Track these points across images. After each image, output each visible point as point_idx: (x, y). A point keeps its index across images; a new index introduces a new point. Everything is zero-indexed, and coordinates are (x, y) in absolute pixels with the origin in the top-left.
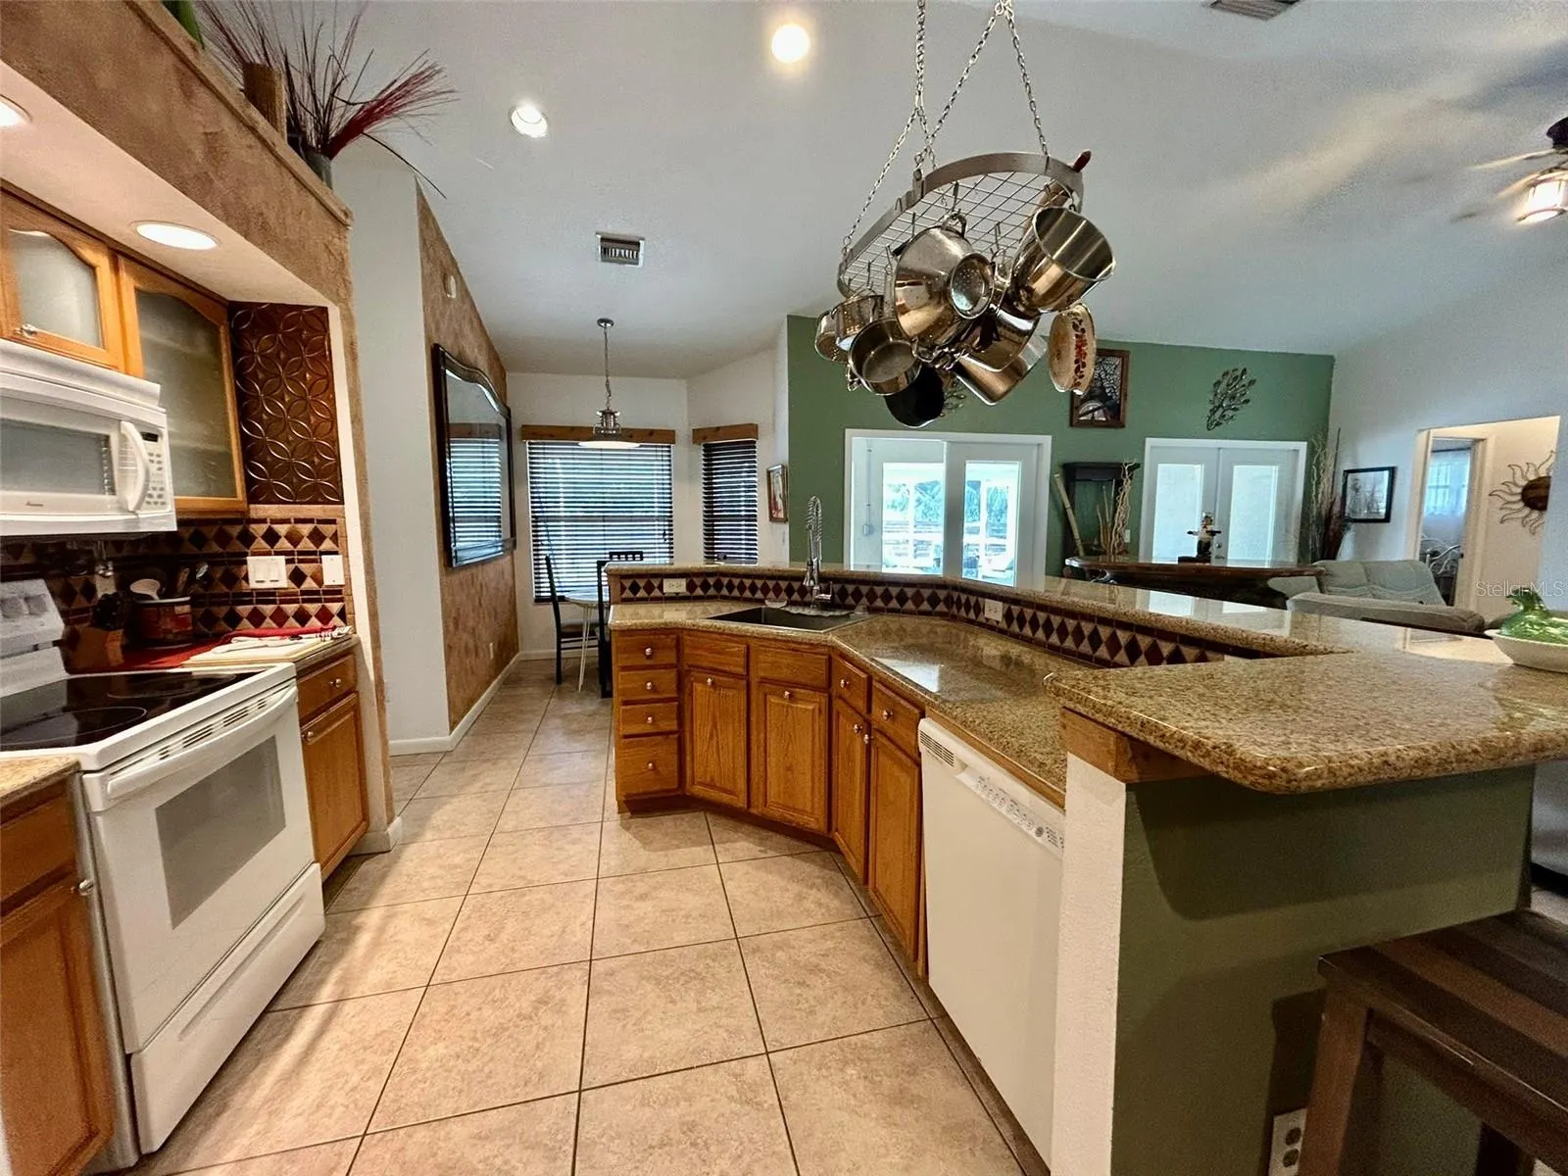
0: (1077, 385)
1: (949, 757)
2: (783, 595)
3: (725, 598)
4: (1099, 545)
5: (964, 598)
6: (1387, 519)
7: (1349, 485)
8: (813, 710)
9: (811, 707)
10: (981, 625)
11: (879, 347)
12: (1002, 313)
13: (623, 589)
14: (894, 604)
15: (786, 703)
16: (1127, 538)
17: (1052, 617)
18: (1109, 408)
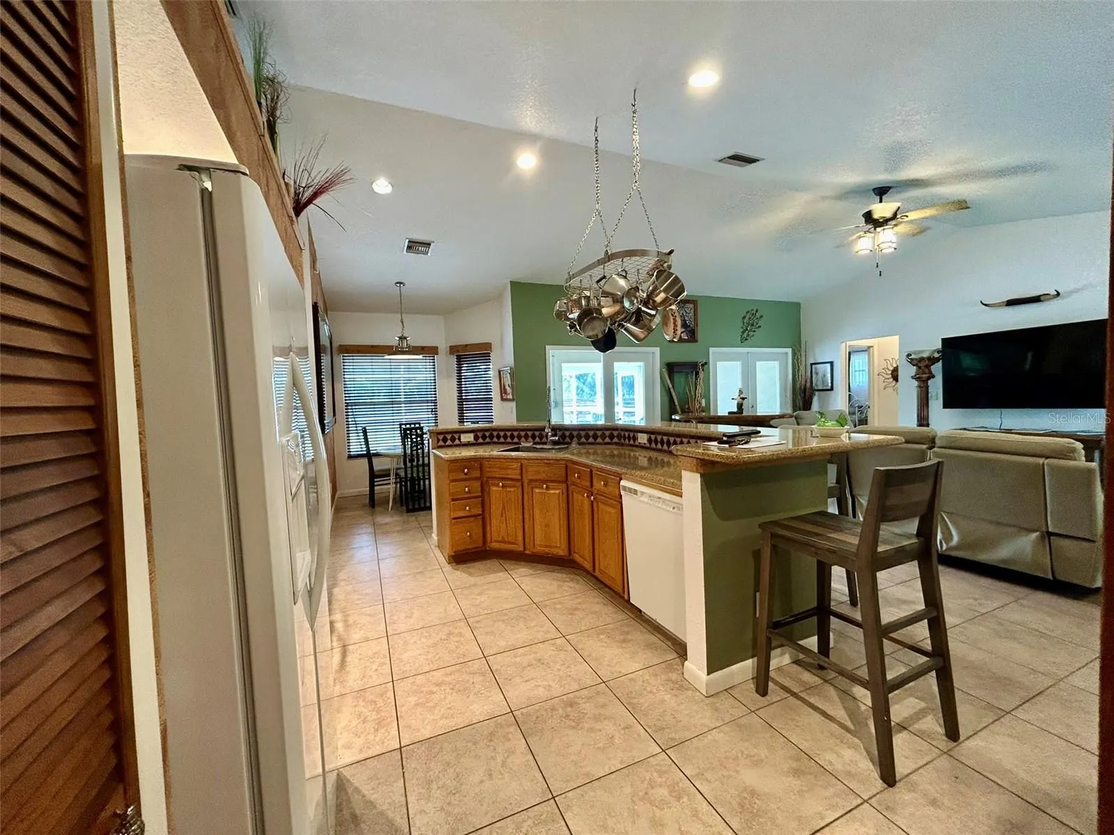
0: (675, 338)
1: (635, 492)
2: (530, 439)
3: (502, 443)
4: (689, 408)
5: (627, 434)
6: (832, 389)
7: (813, 371)
8: (559, 494)
9: (558, 492)
10: (637, 446)
11: (589, 318)
12: (643, 309)
13: (438, 441)
14: (591, 440)
15: (544, 491)
16: (704, 404)
17: (670, 438)
18: (689, 332)
